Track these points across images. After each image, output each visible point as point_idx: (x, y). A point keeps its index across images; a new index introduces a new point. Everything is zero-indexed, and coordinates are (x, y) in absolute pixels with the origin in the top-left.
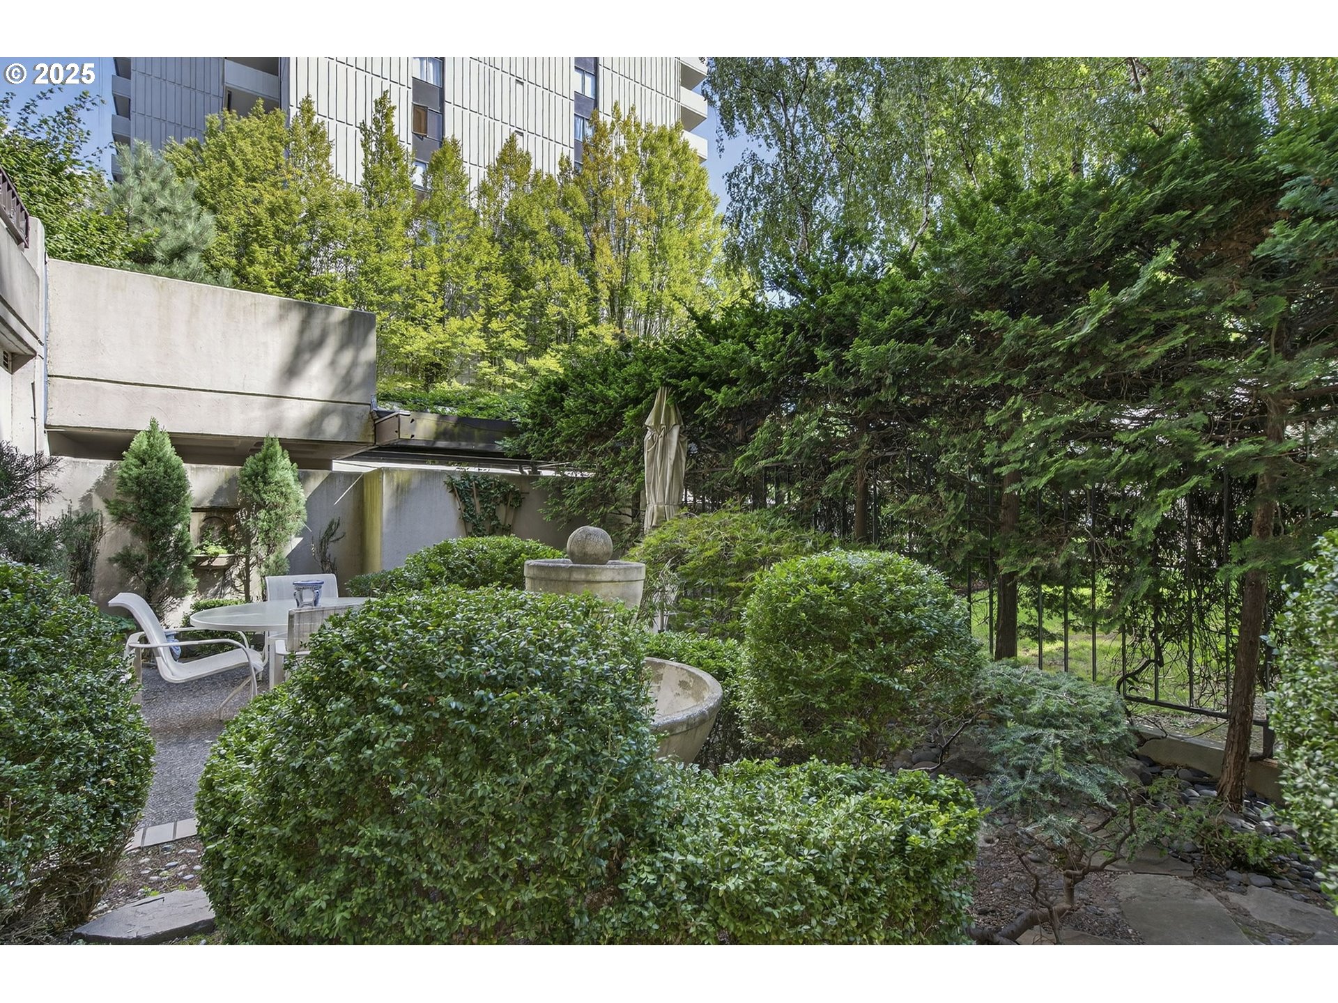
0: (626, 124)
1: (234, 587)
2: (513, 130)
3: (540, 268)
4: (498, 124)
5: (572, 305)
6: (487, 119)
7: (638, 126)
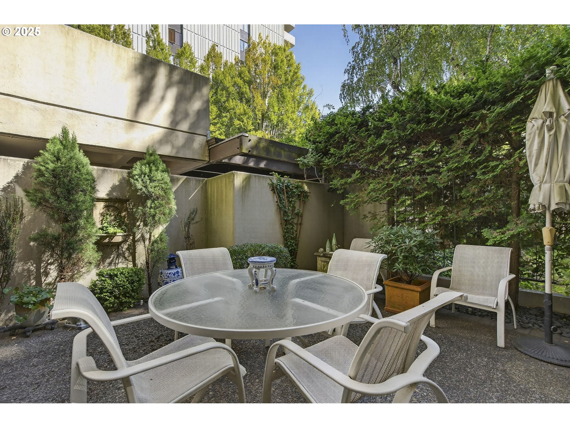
0: (264, 43)
1: (125, 258)
2: (213, 43)
3: (231, 103)
4: (207, 41)
5: (245, 121)
6: (202, 38)
7: (270, 44)
